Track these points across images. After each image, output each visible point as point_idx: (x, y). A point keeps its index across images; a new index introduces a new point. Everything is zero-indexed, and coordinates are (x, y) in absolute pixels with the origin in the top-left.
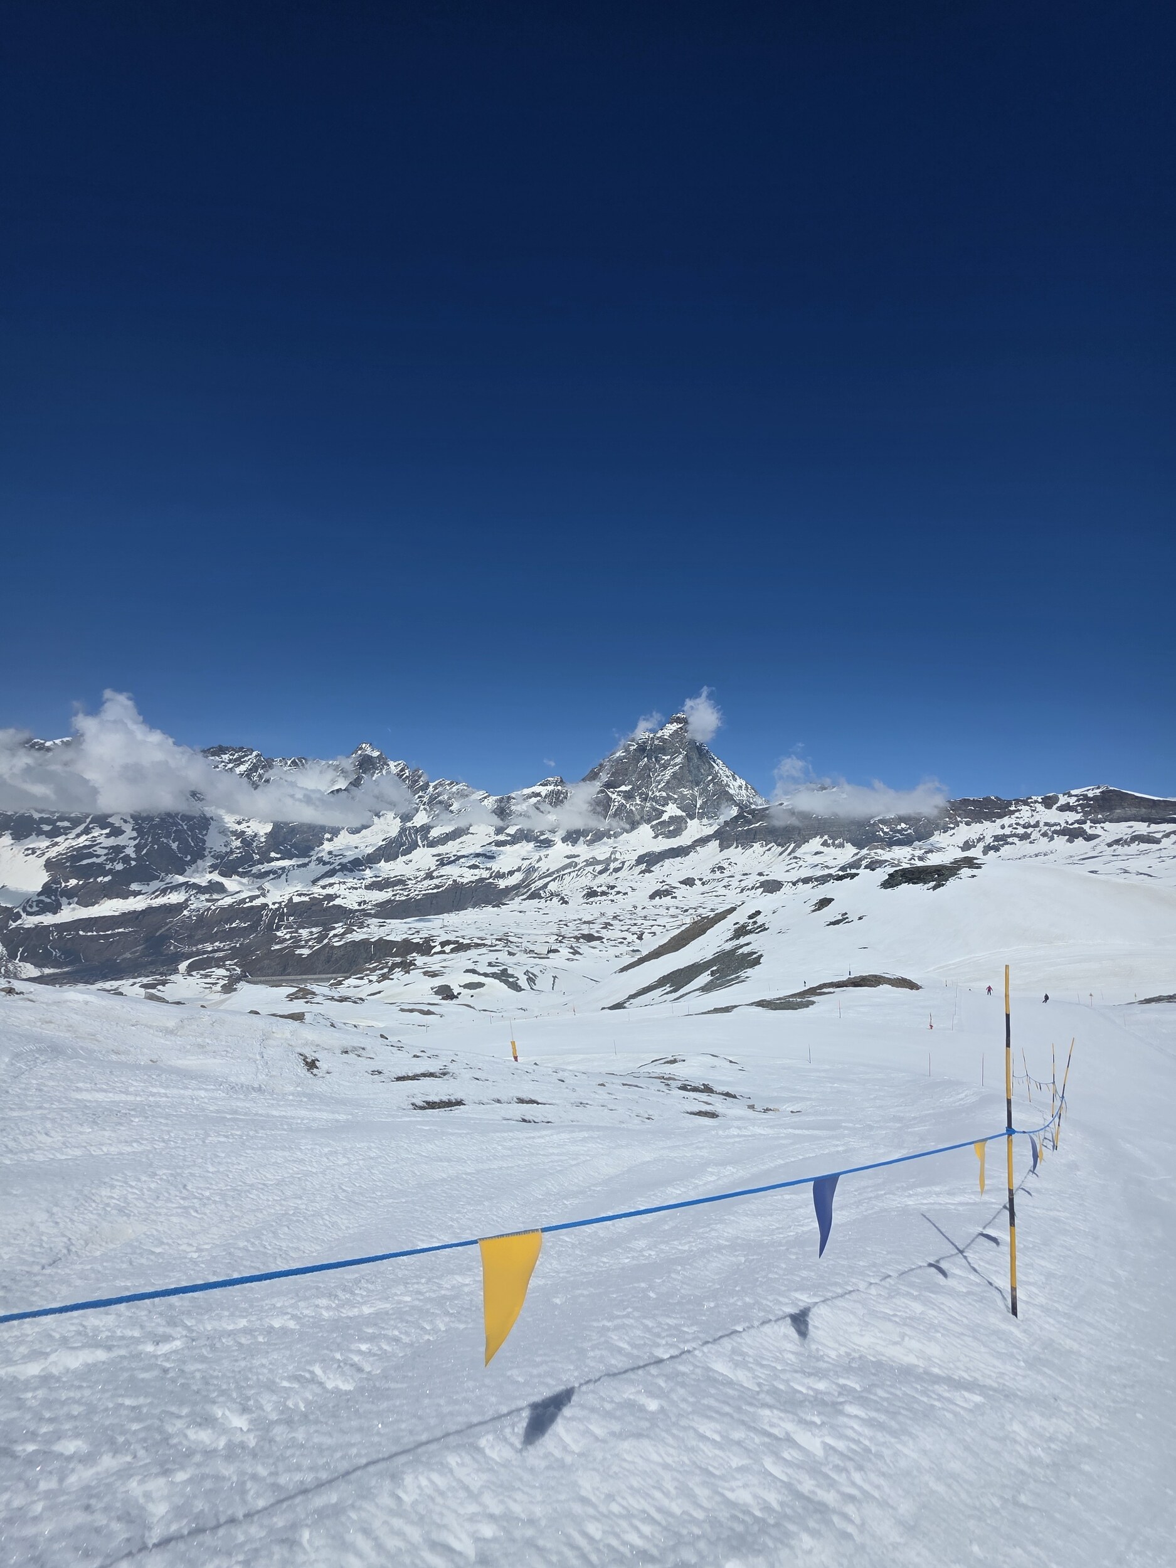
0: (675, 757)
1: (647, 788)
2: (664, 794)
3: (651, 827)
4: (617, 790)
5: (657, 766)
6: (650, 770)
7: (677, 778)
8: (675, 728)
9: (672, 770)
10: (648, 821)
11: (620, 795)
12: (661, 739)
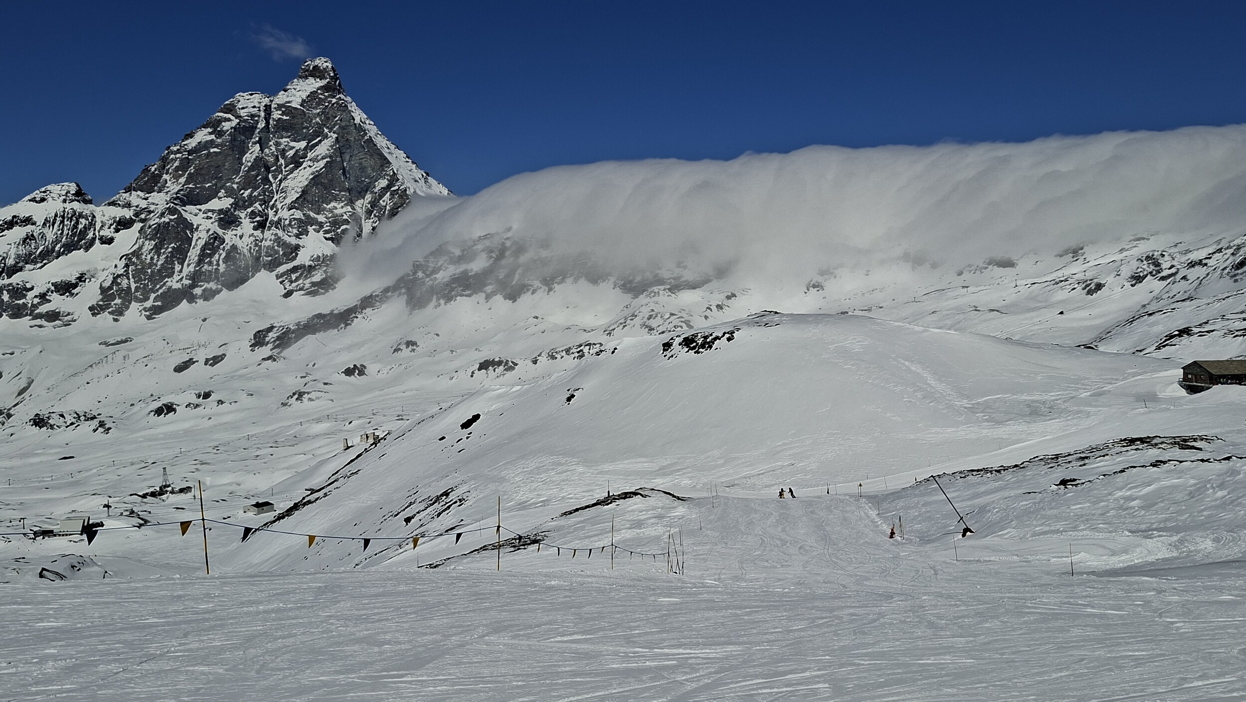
0: (317, 144)
1: (265, 202)
2: (298, 214)
3: (278, 277)
4: (203, 207)
5: (282, 161)
6: (268, 169)
7: (322, 184)
8: (311, 89)
9: (313, 169)
10: (271, 266)
11: (208, 218)
12: (285, 108)
